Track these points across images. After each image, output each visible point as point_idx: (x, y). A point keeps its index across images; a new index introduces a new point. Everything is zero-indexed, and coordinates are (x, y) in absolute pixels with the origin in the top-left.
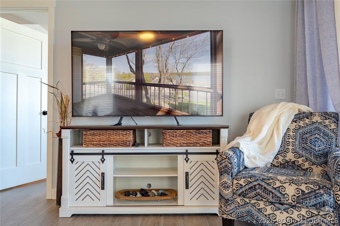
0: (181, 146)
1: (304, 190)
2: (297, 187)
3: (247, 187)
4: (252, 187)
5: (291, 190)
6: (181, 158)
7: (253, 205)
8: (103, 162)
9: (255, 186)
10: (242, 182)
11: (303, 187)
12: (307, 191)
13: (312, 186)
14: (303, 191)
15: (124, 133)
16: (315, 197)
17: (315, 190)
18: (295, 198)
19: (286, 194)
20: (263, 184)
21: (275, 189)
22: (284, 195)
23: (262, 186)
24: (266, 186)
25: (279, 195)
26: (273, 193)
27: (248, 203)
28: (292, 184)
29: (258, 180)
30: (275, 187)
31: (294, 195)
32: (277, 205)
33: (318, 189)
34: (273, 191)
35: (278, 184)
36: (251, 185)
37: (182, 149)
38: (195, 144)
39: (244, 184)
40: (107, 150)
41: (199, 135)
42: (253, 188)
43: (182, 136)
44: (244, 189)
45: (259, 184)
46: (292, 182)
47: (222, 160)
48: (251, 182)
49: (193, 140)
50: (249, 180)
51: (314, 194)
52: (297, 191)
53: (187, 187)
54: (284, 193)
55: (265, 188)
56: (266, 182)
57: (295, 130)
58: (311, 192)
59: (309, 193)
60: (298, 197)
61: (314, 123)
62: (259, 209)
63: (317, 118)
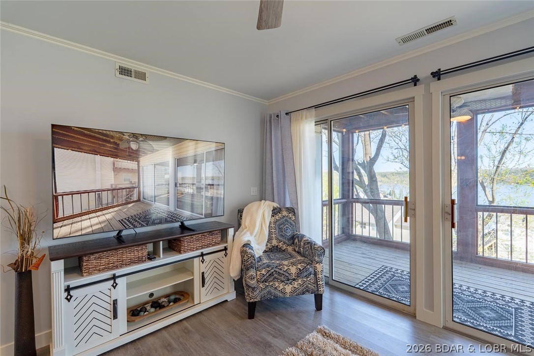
0: (197, 249)
2: (296, 267)
3: (268, 275)
4: (271, 274)
5: (293, 270)
6: (196, 261)
7: (272, 286)
8: (114, 287)
9: (273, 272)
10: (263, 272)
11: (299, 266)
12: (302, 269)
13: (303, 264)
14: (300, 269)
15: (140, 248)
16: (306, 271)
17: (306, 267)
20: (277, 270)
22: (290, 274)
23: (277, 272)
25: (287, 275)
26: (284, 275)
27: (268, 286)
28: (293, 266)
29: (274, 267)
30: (285, 270)
31: (296, 273)
32: (285, 282)
34: (284, 273)
35: (286, 268)
36: (270, 273)
37: (198, 253)
38: (208, 246)
39: (265, 273)
40: (118, 272)
41: (211, 237)
43: (198, 240)
44: (265, 277)
45: (275, 271)
46: (293, 264)
47: (249, 259)
48: (270, 271)
49: (207, 242)
50: (268, 269)
51: (305, 269)
52: (297, 269)
53: (203, 286)
55: (279, 272)
56: (279, 269)
57: (275, 223)
60: (298, 273)
61: (284, 216)
62: (275, 288)
63: (285, 213)
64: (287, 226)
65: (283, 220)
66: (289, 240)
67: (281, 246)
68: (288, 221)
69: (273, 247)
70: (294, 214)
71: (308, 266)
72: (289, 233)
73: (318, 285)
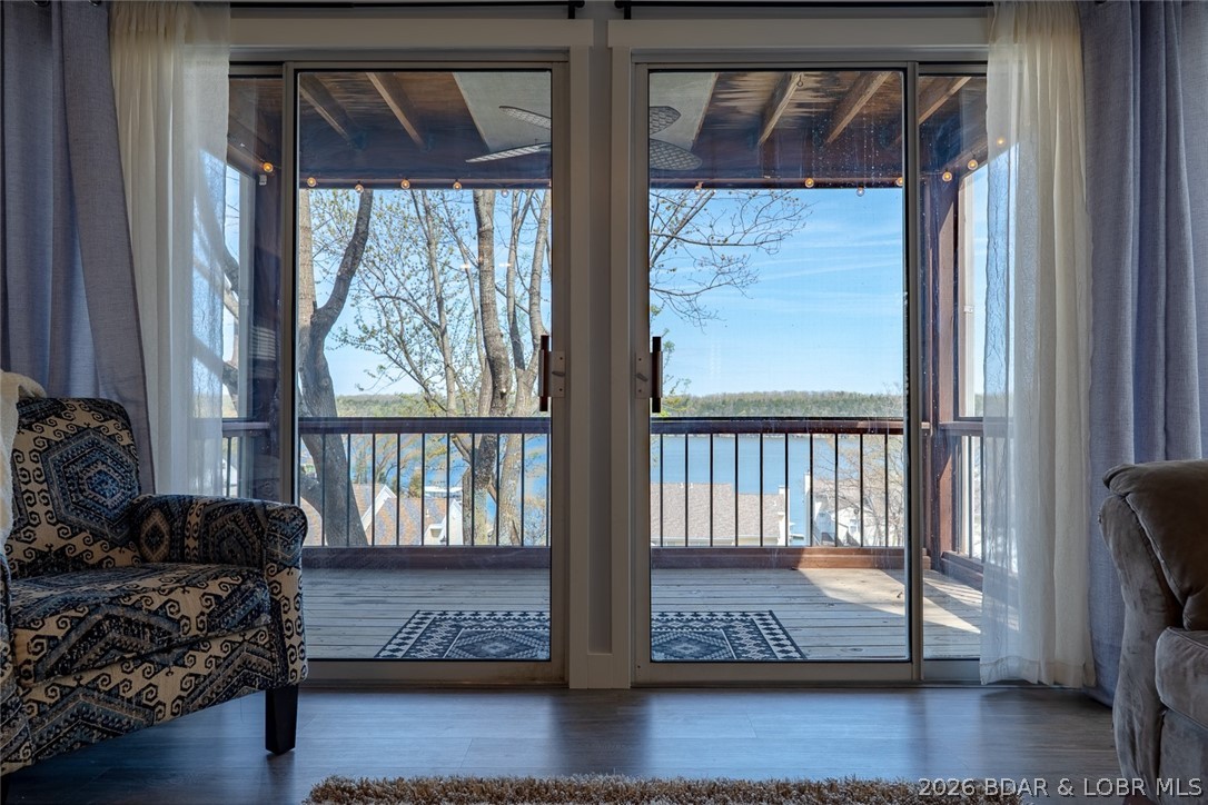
1: (219, 592)
2: (202, 591)
3: (74, 638)
4: (89, 633)
5: (190, 604)
7: (93, 687)
9: (99, 624)
10: (50, 628)
11: (214, 588)
12: (225, 595)
13: (228, 580)
14: (217, 597)
16: (243, 602)
17: (239, 586)
18: (204, 618)
19: (183, 617)
20: (118, 611)
21: (156, 613)
22: (179, 621)
23: (118, 618)
24: (131, 615)
25: (166, 626)
26: (151, 627)
27: (73, 689)
28: (187, 588)
29: (98, 605)
30: (152, 608)
31: (202, 614)
32: (156, 658)
33: (243, 583)
34: (153, 620)
35: (158, 600)
36: (84, 628)
39: (60, 634)
42: (95, 634)
44: (63, 649)
45: (108, 617)
46: (188, 584)
48: (81, 620)
50: (72, 613)
51: (239, 594)
52: (207, 600)
54: (177, 617)
55: (129, 621)
56: (124, 606)
57: (40, 453)
58: (234, 592)
59: (230, 596)
60: (209, 615)
61: (81, 431)
62: (109, 693)
63: (83, 418)
64: (101, 467)
65: (82, 442)
66: (114, 523)
67: (81, 548)
68: (102, 449)
69: (43, 555)
70: (127, 425)
71: (250, 584)
72: (113, 497)
73: (285, 650)
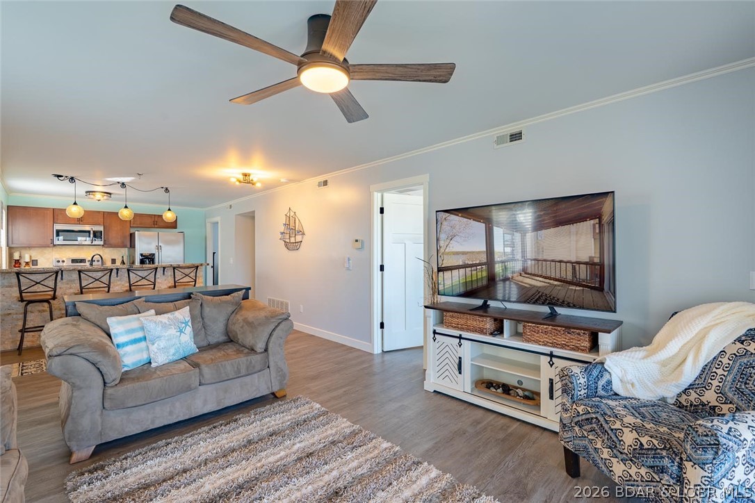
1: (644, 443)
2: (637, 437)
3: (584, 417)
4: (587, 419)
5: (629, 438)
6: (544, 360)
7: (591, 441)
8: (460, 346)
9: (592, 418)
10: (580, 409)
11: (644, 440)
12: (646, 446)
14: (641, 444)
15: (481, 319)
16: (654, 458)
17: (657, 449)
18: (632, 449)
19: (622, 440)
20: (601, 419)
21: (612, 430)
22: (620, 441)
23: (599, 421)
24: (603, 423)
25: (615, 439)
26: (608, 434)
27: (585, 437)
28: (634, 431)
29: (598, 412)
30: (612, 427)
31: (631, 446)
33: (661, 449)
34: (610, 432)
35: (618, 425)
36: (588, 416)
39: (581, 413)
40: (465, 334)
41: (569, 335)
42: (589, 420)
43: (546, 333)
44: (580, 418)
45: (596, 418)
46: (635, 428)
48: (589, 413)
49: (561, 340)
50: (589, 409)
51: (653, 452)
52: (636, 442)
53: (551, 397)
54: (620, 439)
55: (601, 425)
56: (605, 419)
58: (652, 449)
59: (649, 449)
60: (634, 449)
62: (595, 448)
69: (703, 405)
71: (664, 453)
